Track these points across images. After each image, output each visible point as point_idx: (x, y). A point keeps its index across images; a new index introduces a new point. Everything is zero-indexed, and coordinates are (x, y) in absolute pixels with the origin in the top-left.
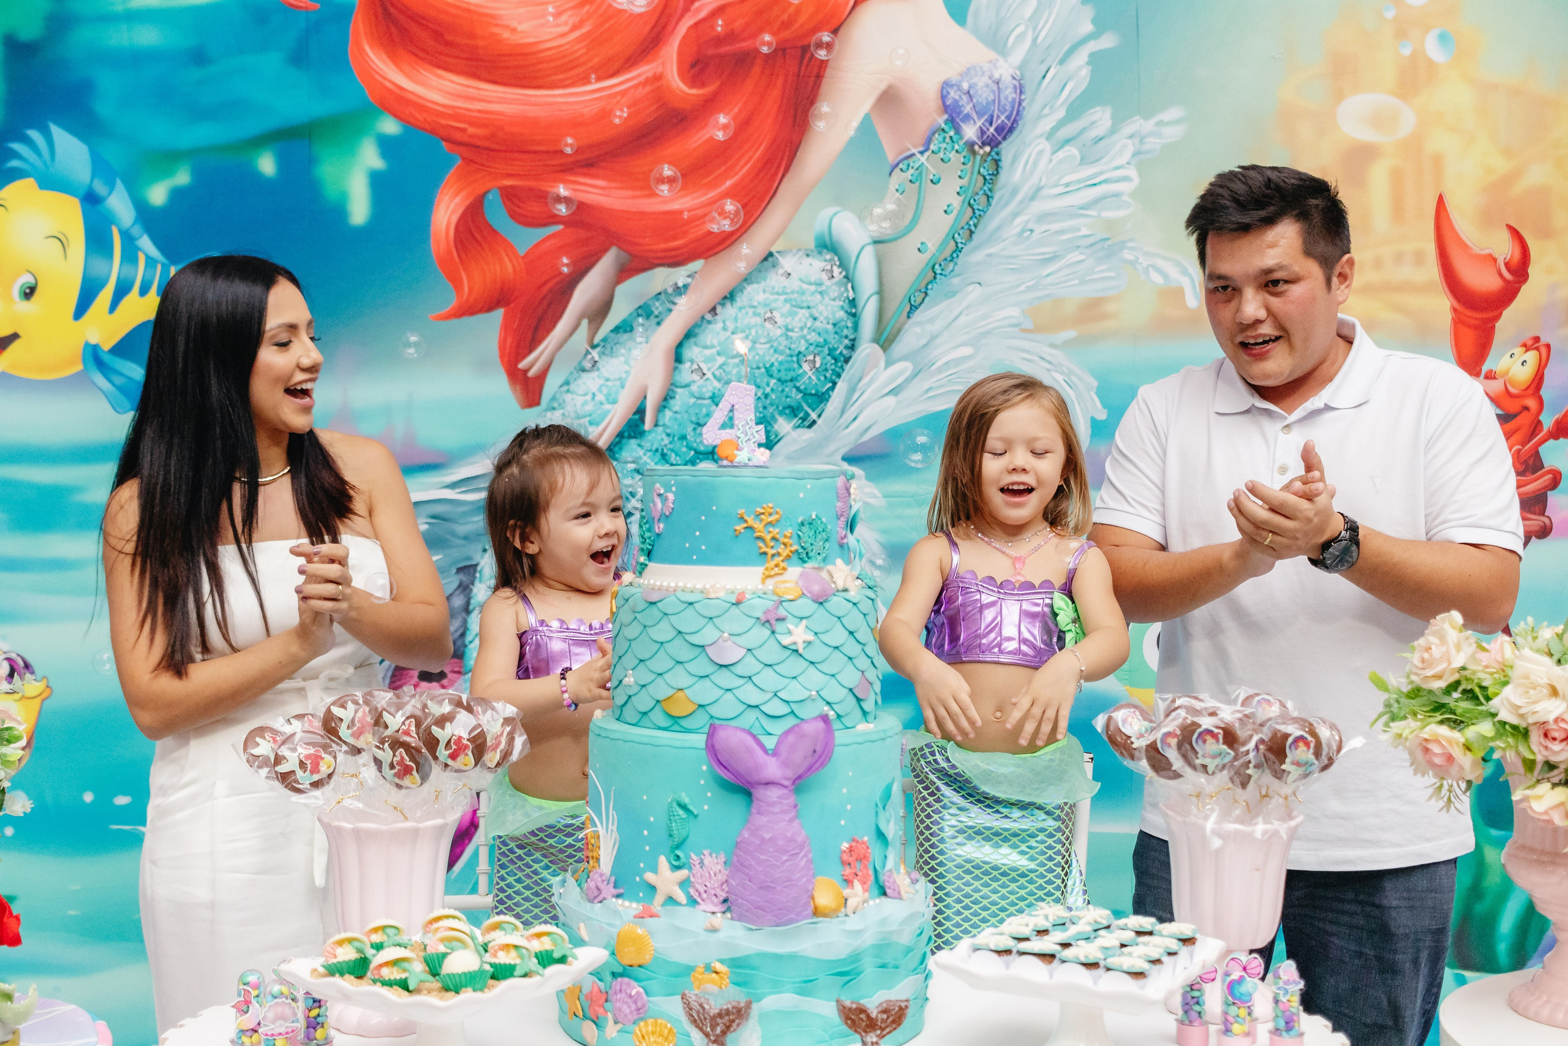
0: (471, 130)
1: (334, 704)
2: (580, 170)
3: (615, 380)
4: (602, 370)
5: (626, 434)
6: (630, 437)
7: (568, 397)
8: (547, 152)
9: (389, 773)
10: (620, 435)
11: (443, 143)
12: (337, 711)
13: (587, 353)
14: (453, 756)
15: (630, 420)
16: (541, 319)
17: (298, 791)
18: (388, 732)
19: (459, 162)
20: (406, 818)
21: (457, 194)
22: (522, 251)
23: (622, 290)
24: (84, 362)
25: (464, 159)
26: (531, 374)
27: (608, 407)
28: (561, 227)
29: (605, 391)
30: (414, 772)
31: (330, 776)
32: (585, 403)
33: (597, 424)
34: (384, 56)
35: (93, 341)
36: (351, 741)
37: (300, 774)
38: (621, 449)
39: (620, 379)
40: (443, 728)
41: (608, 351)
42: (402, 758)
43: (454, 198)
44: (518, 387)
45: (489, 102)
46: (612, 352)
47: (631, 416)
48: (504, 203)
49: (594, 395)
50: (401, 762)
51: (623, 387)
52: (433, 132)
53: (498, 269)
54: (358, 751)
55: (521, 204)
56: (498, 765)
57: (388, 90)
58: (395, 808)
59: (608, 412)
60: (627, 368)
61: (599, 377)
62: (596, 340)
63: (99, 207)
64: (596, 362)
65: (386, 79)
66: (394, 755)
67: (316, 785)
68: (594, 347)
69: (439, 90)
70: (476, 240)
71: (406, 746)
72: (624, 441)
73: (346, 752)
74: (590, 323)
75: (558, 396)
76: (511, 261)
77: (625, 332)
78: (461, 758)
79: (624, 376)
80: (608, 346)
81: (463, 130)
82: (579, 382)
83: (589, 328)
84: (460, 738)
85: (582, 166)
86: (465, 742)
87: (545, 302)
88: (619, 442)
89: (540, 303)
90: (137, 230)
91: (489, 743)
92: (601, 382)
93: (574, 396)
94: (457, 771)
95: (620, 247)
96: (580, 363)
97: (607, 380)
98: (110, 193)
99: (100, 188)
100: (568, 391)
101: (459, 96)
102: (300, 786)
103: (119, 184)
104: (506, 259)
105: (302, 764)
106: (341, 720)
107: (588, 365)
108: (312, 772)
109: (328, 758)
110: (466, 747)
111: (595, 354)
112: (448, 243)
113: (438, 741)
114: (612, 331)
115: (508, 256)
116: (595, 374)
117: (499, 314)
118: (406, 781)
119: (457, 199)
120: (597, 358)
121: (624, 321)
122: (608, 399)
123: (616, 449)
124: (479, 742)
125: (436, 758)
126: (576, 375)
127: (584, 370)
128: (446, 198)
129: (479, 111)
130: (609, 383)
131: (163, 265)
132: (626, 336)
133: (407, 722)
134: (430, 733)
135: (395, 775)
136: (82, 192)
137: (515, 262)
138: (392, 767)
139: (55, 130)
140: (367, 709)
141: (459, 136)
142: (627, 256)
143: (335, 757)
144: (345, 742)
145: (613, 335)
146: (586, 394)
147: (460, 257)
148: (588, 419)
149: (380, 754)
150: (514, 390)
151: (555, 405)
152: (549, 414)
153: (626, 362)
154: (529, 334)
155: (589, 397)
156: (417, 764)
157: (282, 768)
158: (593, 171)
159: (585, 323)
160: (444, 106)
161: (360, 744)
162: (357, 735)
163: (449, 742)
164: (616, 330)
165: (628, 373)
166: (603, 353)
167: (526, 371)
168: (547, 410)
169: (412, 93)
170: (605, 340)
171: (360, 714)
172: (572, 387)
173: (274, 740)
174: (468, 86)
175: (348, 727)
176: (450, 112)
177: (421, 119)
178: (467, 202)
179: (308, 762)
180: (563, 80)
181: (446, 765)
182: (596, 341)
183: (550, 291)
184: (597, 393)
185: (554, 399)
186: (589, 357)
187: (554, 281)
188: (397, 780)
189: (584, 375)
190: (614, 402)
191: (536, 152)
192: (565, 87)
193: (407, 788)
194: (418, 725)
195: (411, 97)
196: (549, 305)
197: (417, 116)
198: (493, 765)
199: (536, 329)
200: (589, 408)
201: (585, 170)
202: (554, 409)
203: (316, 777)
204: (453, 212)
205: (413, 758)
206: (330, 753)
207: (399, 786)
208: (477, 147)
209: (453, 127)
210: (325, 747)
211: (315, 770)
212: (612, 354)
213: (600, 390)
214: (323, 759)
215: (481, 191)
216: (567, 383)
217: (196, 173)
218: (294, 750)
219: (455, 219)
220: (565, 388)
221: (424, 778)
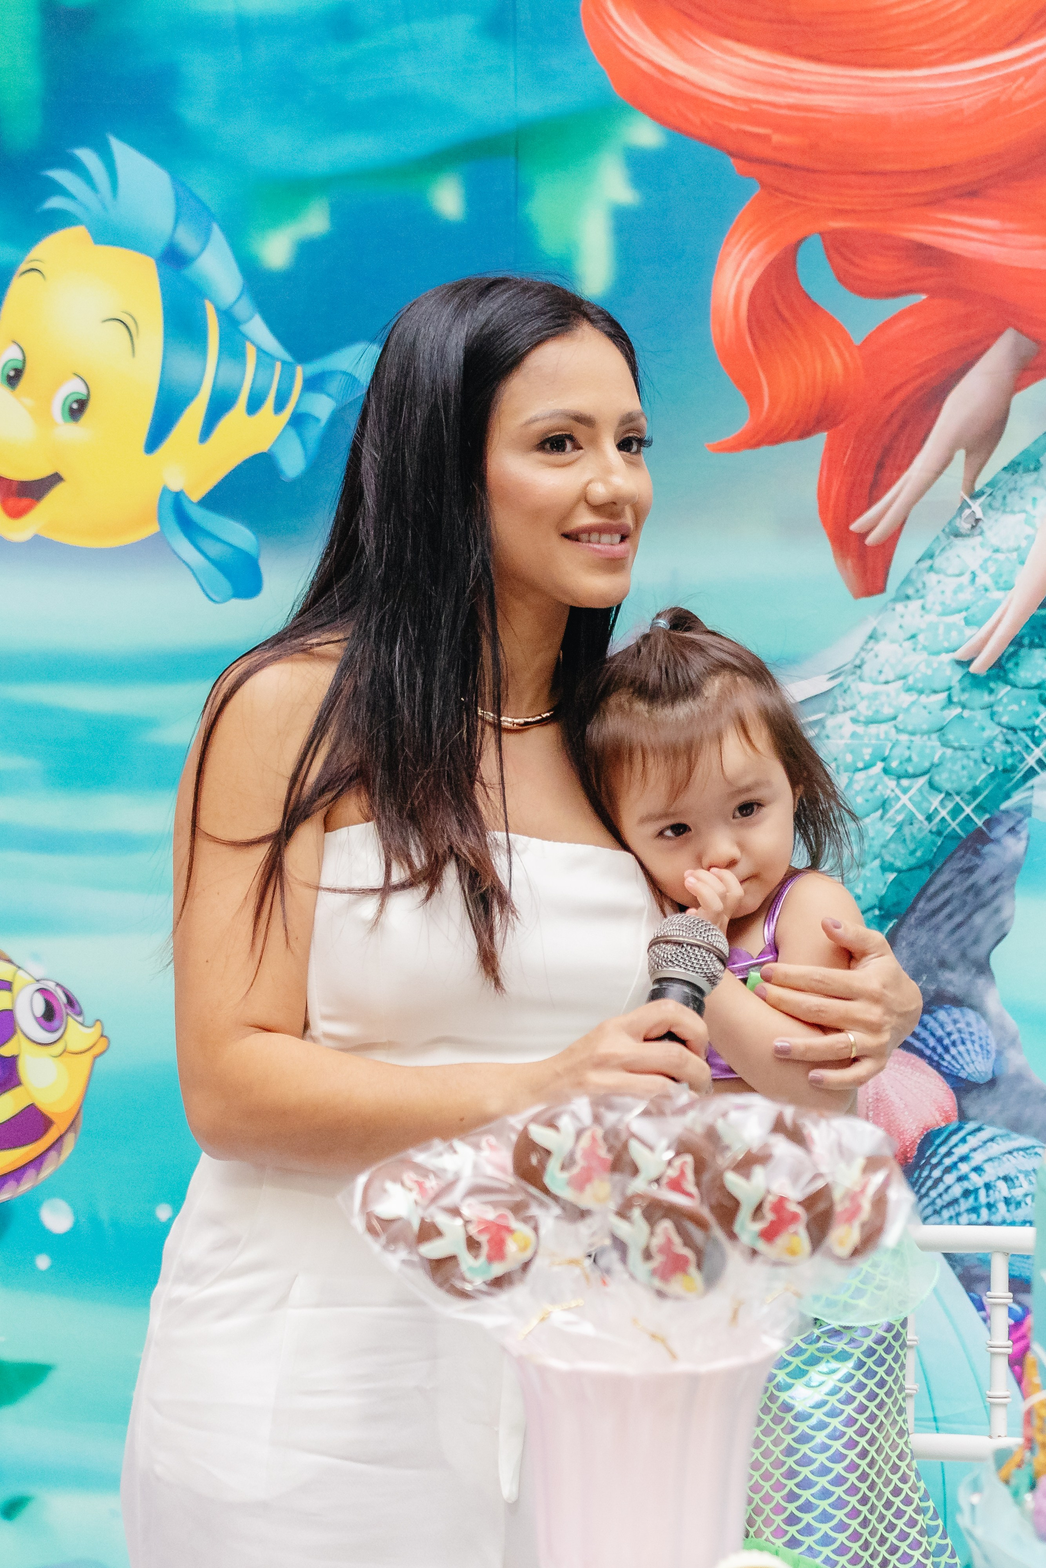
0: (776, 138)
1: (534, 1119)
2: (957, 202)
3: (1010, 551)
4: (988, 534)
5: (1026, 641)
6: (1032, 645)
7: (932, 579)
8: (902, 173)
9: (641, 1268)
10: (1017, 642)
11: (731, 160)
12: (540, 1134)
13: (964, 505)
14: (769, 1235)
15: (1033, 617)
16: (887, 451)
17: (464, 1295)
18: (639, 1185)
19: (756, 189)
20: (674, 1356)
21: (753, 244)
22: (857, 339)
23: (1019, 400)
24: (160, 519)
25: (763, 185)
26: (870, 540)
27: (996, 595)
28: (924, 297)
29: (992, 570)
30: (692, 1269)
31: (526, 1266)
32: (959, 589)
33: (980, 624)
34: (637, 18)
35: (175, 487)
36: (566, 1193)
37: (467, 1261)
38: (1017, 664)
39: (1017, 549)
40: (747, 1176)
41: (997, 503)
42: (669, 1241)
43: (749, 250)
44: (849, 563)
45: (808, 91)
46: (1004, 504)
47: (1034, 610)
48: (829, 258)
49: (974, 575)
50: (667, 1248)
51: (1022, 563)
52: (714, 143)
53: (819, 366)
54: (583, 1214)
55: (857, 260)
56: (856, 1252)
57: (644, 74)
58: (654, 1336)
59: (998, 603)
60: (1029, 531)
61: (982, 545)
62: (980, 483)
63: (187, 272)
64: (977, 521)
65: (639, 56)
66: (652, 1233)
67: (499, 1283)
68: (974, 496)
69: (725, 72)
70: (784, 320)
71: (671, 1212)
72: (1023, 652)
73: (558, 1217)
74: (969, 454)
75: (914, 576)
76: (841, 355)
77: (1027, 470)
78: (782, 1241)
79: (1024, 544)
80: (999, 494)
81: (766, 139)
82: (950, 553)
83: (967, 463)
84: (782, 1200)
85: (960, 196)
86: (793, 1208)
87: (896, 422)
88: (1014, 654)
89: (888, 422)
90: (244, 309)
91: (839, 1208)
92: (987, 553)
93: (941, 577)
94: (777, 1264)
95: (1020, 330)
96: (950, 523)
97: (997, 551)
98: (203, 250)
99: (187, 241)
100: (931, 568)
101: (758, 82)
102: (468, 1287)
103: (217, 235)
104: (833, 351)
105: (472, 1244)
106: (548, 1153)
107: (964, 526)
108: (490, 1259)
109: (522, 1229)
110: (795, 1217)
111: (976, 507)
112: (738, 323)
113: (736, 1204)
114: (1005, 469)
115: (836, 346)
116: (976, 540)
117: (820, 440)
118: (676, 1285)
119: (754, 253)
120: (979, 515)
121: (1025, 452)
122: (997, 583)
123: (1010, 665)
124: (821, 1206)
125: (732, 1236)
126: (944, 542)
127: (957, 535)
128: (736, 251)
129: (790, 107)
130: (1000, 556)
131: (284, 363)
132: (1029, 478)
133: (677, 1163)
134: (722, 1188)
135: (654, 1272)
136: (159, 247)
137: (847, 355)
138: (647, 1255)
139: (120, 149)
140: (599, 1132)
141: (756, 149)
142: (1032, 345)
143: (536, 1229)
144: (556, 1198)
145: (1006, 476)
146: (960, 575)
147: (755, 344)
148: (964, 614)
149: (623, 1228)
150: (842, 568)
151: (910, 591)
152: (899, 607)
153: (1027, 522)
154: (869, 476)
155: (966, 579)
156: (699, 1253)
157: (434, 1249)
158: (976, 203)
159: (960, 455)
160: (732, 99)
161: (585, 1201)
162: (581, 1183)
163: (759, 1208)
164: (1012, 467)
165: (1030, 539)
166: (990, 506)
167: (864, 535)
168: (895, 600)
169: (682, 78)
170: (991, 484)
171: (585, 1141)
172: (938, 562)
173: (420, 1185)
174: (775, 66)
175: (563, 1168)
176: (743, 108)
177: (697, 121)
178: (770, 258)
179: (483, 1239)
180: (926, 53)
181: (754, 1252)
182: (978, 487)
183: (904, 403)
184: (979, 572)
185: (907, 581)
186: (967, 512)
187: (910, 388)
188: (657, 1283)
189: (958, 542)
190: (1008, 587)
191: (884, 174)
192: (931, 64)
193: (678, 1298)
194: (700, 1167)
195: (680, 85)
196: (904, 424)
197: (690, 116)
198: (844, 1251)
199: (880, 466)
200: (966, 596)
201: (965, 202)
202: (908, 597)
203: (498, 1269)
204: (744, 276)
205: (688, 1241)
206: (526, 1220)
207: (661, 1294)
208: (786, 166)
209: (745, 133)
210: (518, 1209)
211: (498, 1252)
212: (1004, 508)
213: (984, 567)
214: (510, 1231)
215: (793, 238)
216: (930, 555)
217: (336, 212)
218: (455, 1212)
219: (749, 284)
220: (927, 563)
221: (711, 1280)
